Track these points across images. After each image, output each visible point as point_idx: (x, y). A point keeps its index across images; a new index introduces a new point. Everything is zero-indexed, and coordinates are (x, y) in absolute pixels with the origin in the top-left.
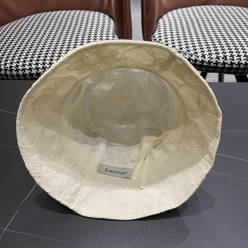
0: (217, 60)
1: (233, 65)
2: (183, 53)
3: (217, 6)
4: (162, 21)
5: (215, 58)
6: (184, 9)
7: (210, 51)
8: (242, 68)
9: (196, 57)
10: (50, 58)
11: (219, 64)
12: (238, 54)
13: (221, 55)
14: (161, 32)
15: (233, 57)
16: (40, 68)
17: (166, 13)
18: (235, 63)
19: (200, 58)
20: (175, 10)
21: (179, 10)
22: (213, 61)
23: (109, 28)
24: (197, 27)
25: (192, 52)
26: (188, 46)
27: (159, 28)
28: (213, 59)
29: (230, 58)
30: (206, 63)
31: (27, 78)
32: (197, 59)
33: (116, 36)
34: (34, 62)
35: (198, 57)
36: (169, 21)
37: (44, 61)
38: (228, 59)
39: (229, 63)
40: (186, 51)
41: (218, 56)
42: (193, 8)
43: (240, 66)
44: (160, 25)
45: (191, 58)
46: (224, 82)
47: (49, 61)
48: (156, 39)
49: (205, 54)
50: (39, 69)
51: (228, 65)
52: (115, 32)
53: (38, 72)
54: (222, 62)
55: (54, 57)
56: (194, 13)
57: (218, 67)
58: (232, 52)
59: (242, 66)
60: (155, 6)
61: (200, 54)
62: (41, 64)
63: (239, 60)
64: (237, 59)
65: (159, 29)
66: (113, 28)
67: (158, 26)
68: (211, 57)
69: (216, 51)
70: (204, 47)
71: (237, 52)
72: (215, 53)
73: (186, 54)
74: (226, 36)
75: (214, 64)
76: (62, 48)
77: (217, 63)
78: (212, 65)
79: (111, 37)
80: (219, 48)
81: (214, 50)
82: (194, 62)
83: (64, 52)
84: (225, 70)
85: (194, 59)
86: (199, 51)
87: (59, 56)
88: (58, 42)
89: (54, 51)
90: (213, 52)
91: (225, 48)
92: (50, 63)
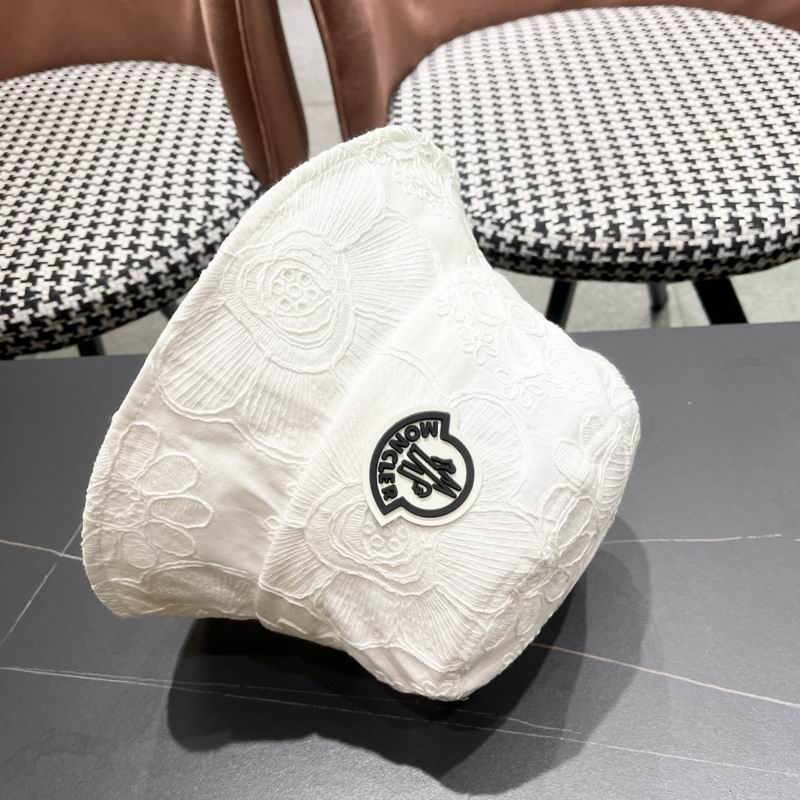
0: (587, 239)
1: (643, 254)
2: (474, 218)
3: (609, 13)
4: (410, 88)
5: (581, 235)
7: (564, 207)
8: (676, 265)
9: (518, 232)
11: (596, 255)
12: (659, 217)
13: (601, 222)
15: (642, 228)
17: (429, 51)
18: (649, 249)
19: (531, 236)
21: (475, 39)
22: (572, 243)
24: (528, 108)
25: (504, 213)
26: (490, 190)
27: (396, 120)
28: (575, 237)
29: (630, 231)
30: (552, 252)
32: (521, 238)
33: (242, 166)
35: (523, 230)
36: (433, 87)
38: (624, 236)
39: (629, 249)
40: (483, 209)
41: (592, 225)
42: (525, 24)
43: (666, 257)
44: (400, 108)
45: (500, 234)
49: (547, 218)
51: (628, 255)
52: (239, 150)
54: (604, 247)
55: (20, 269)
56: (523, 48)
57: (595, 265)
58: (637, 209)
59: (674, 257)
61: (528, 221)
63: (661, 238)
64: (655, 234)
67: (396, 112)
68: (568, 230)
69: (584, 207)
70: (546, 191)
71: (656, 207)
72: (579, 215)
73: (482, 221)
74: (624, 142)
75: (577, 253)
76: (49, 229)
77: (587, 251)
78: (571, 257)
79: (224, 172)
80: (595, 195)
81: (577, 202)
82: (512, 250)
83: (54, 246)
84: (618, 272)
85: (510, 239)
86: (526, 207)
87: (36, 265)
88: (37, 206)
89: (21, 243)
90: (575, 211)
91: (615, 192)
92: (5, 296)
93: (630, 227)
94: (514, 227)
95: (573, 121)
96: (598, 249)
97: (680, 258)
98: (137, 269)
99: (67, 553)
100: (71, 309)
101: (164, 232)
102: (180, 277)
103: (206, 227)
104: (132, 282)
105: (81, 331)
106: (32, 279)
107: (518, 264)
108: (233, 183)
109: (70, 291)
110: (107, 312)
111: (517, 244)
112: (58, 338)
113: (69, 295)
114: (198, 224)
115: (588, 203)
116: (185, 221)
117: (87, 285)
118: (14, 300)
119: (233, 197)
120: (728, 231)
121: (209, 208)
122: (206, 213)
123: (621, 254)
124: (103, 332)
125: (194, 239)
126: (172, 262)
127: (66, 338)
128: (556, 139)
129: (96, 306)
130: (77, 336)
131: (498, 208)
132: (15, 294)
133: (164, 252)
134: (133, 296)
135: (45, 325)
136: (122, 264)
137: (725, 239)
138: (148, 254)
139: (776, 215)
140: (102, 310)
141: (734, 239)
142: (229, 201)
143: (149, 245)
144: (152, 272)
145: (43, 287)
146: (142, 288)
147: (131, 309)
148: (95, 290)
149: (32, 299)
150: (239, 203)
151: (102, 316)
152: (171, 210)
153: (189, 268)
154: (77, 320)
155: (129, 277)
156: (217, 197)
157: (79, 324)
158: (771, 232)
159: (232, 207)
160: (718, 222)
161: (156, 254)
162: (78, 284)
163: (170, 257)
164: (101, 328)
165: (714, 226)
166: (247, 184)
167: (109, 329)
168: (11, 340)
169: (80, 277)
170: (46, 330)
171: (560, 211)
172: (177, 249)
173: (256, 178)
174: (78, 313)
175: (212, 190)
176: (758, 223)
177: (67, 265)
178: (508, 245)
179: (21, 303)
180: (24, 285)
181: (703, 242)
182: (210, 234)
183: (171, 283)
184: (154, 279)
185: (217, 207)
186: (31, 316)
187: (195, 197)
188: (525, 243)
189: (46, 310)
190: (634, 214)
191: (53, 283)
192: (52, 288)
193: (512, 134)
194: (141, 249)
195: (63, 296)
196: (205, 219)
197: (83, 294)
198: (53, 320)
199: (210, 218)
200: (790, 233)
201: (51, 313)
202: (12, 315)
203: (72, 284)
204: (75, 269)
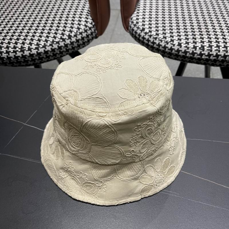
0: (194, 50)
1: (211, 56)
2: (159, 40)
5: (192, 48)
7: (188, 39)
8: (220, 61)
10: (15, 41)
11: (196, 55)
12: (217, 45)
13: (199, 45)
14: (140, 14)
15: (211, 48)
16: (3, 52)
18: (213, 55)
19: (176, 47)
22: (189, 51)
25: (169, 39)
26: (165, 32)
27: (138, 9)
28: (190, 48)
30: (182, 53)
32: (173, 47)
33: (89, 17)
35: (174, 45)
37: (8, 44)
38: (205, 50)
40: (162, 37)
41: (196, 45)
44: (139, 5)
45: (167, 46)
47: (13, 45)
48: (134, 21)
49: (182, 42)
50: (2, 54)
51: (206, 56)
52: (89, 12)
53: (2, 56)
54: (199, 52)
55: (20, 40)
57: (195, 58)
58: (211, 42)
59: (220, 58)
61: (176, 43)
62: (5, 48)
63: (217, 52)
64: (215, 50)
68: (188, 46)
69: (194, 40)
70: (182, 34)
71: (216, 42)
72: (192, 42)
73: (162, 41)
74: (208, 22)
75: (190, 54)
76: (30, 29)
77: (193, 53)
78: (188, 55)
79: (84, 18)
80: (198, 37)
81: (192, 38)
82: (170, 51)
83: (31, 34)
84: (202, 61)
85: (169, 47)
86: (176, 38)
87: (25, 39)
88: (27, 22)
89: (21, 32)
90: (191, 41)
91: (204, 36)
92: (15, 47)
93: (207, 47)
94: (171, 44)
96: (197, 53)
97: (222, 58)
98: (55, 44)
99: (26, 124)
100: (34, 54)
101: (64, 34)
102: (68, 48)
103: (77, 34)
104: (53, 48)
105: (36, 61)
106: (23, 43)
107: (171, 56)
108: (87, 22)
109: (34, 48)
110: (45, 56)
111: (171, 49)
112: (29, 63)
113: (34, 49)
114: (75, 33)
115: (195, 39)
116: (71, 31)
117: (40, 47)
118: (17, 49)
119: (86, 26)
121: (79, 28)
122: (77, 30)
123: (204, 55)
124: (43, 62)
125: (73, 37)
126: (66, 43)
127: (32, 63)
128: (187, 19)
129: (42, 54)
130: (35, 63)
131: (167, 38)
132: (18, 47)
133: (64, 40)
134: (53, 52)
135: (26, 58)
136: (51, 42)
138: (59, 40)
140: (44, 55)
142: (85, 27)
143: (59, 37)
144: (60, 46)
145: (26, 46)
146: (56, 50)
147: (52, 56)
148: (42, 49)
149: (23, 49)
150: (88, 28)
151: (43, 57)
152: (67, 28)
153: (71, 46)
154: (36, 58)
155: (53, 46)
156: (81, 25)
157: (36, 59)
159: (86, 29)
161: (61, 40)
162: (37, 46)
163: (65, 42)
164: (42, 61)
166: (90, 22)
167: (45, 62)
168: (15, 61)
169: (38, 44)
170: (26, 59)
171: (186, 40)
172: (68, 39)
173: (94, 21)
174: (36, 55)
175: (80, 23)
177: (34, 40)
178: (169, 49)
179: (19, 50)
180: (21, 45)
182: (78, 36)
183: (65, 50)
184: (60, 48)
185: (81, 28)
186: (22, 54)
187: (75, 25)
188: (174, 49)
189: (27, 53)
190: (209, 43)
191: (29, 45)
192: (29, 47)
194: (57, 38)
195: (32, 50)
196: (77, 31)
197: (38, 50)
198: (28, 57)
199: (78, 31)
201: (28, 54)
202: (16, 54)
203: (35, 46)
204: (36, 42)
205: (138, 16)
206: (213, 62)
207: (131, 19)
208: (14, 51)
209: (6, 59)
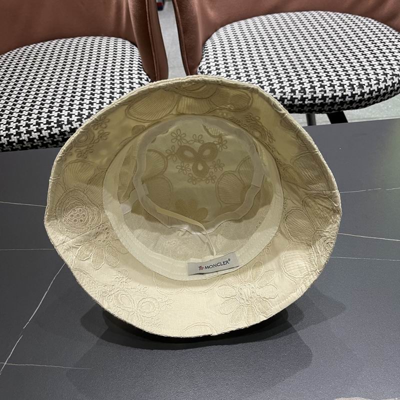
0: (292, 94)
1: (315, 100)
3: (291, 14)
4: (210, 43)
5: (289, 93)
6: (242, 22)
7: (282, 82)
8: (329, 104)
10: (46, 114)
11: (296, 100)
12: (321, 84)
13: (298, 87)
14: (211, 60)
15: (314, 89)
16: (33, 131)
17: (216, 30)
18: (318, 97)
20: (229, 25)
21: (235, 24)
22: (286, 96)
23: (132, 61)
24: (262, 48)
26: (250, 78)
27: (206, 54)
28: (287, 93)
29: (310, 90)
31: (14, 148)
33: (143, 72)
34: (23, 123)
36: (220, 42)
37: (38, 120)
38: (307, 92)
39: (310, 98)
41: (294, 89)
42: (256, 19)
43: (325, 101)
44: (207, 50)
46: (317, 124)
47: (45, 120)
48: (204, 70)
49: (275, 87)
50: (31, 133)
51: (309, 100)
52: (141, 67)
53: (31, 137)
54: (299, 97)
55: (53, 112)
56: (256, 27)
57: (296, 105)
58: (312, 82)
59: (328, 101)
60: (196, 24)
61: (267, 89)
62: (34, 125)
63: (323, 93)
64: (320, 91)
65: (206, 56)
66: (137, 60)
67: (206, 51)
68: (284, 91)
69: (290, 82)
70: (273, 77)
71: (319, 81)
72: (288, 85)
75: (288, 101)
76: (63, 98)
77: (292, 99)
79: (136, 74)
80: (294, 78)
81: (287, 80)
83: (67, 103)
84: (305, 108)
86: (266, 83)
87: (60, 111)
88: (56, 89)
89: (52, 103)
90: (286, 84)
91: (302, 76)
92: (48, 123)
93: (309, 89)
95: (281, 52)
96: (297, 98)
97: (330, 101)
101: (114, 97)
106: (59, 116)
108: (141, 79)
109: (76, 120)
113: (76, 122)
115: (292, 81)
116: (122, 93)
117: (83, 118)
118: (52, 124)
119: (141, 84)
120: (349, 89)
121: (131, 88)
123: (307, 100)
128: (275, 59)
132: (52, 122)
135: (65, 135)
136: (97, 109)
137: (348, 93)
139: (368, 83)
141: (352, 93)
142: (139, 85)
143: (108, 102)
145: (64, 119)
149: (60, 123)
152: (115, 89)
156: (134, 84)
158: (367, 90)
160: (345, 86)
162: (79, 117)
165: (344, 87)
166: (146, 79)
168: (50, 142)
169: (79, 115)
171: (280, 84)
173: (149, 78)
175: (132, 81)
176: (361, 86)
177: (74, 110)
179: (56, 125)
180: (56, 119)
181: (340, 94)
186: (60, 131)
187: (125, 84)
189: (66, 128)
190: (311, 84)
191: (69, 117)
192: (68, 119)
193: (256, 58)
195: (73, 122)
200: (374, 90)
201: (68, 130)
202: (52, 131)
203: (77, 118)
204: (77, 111)
205: (209, 63)
206: (320, 108)
207: (200, 69)
208: (47, 127)
209: (37, 140)
